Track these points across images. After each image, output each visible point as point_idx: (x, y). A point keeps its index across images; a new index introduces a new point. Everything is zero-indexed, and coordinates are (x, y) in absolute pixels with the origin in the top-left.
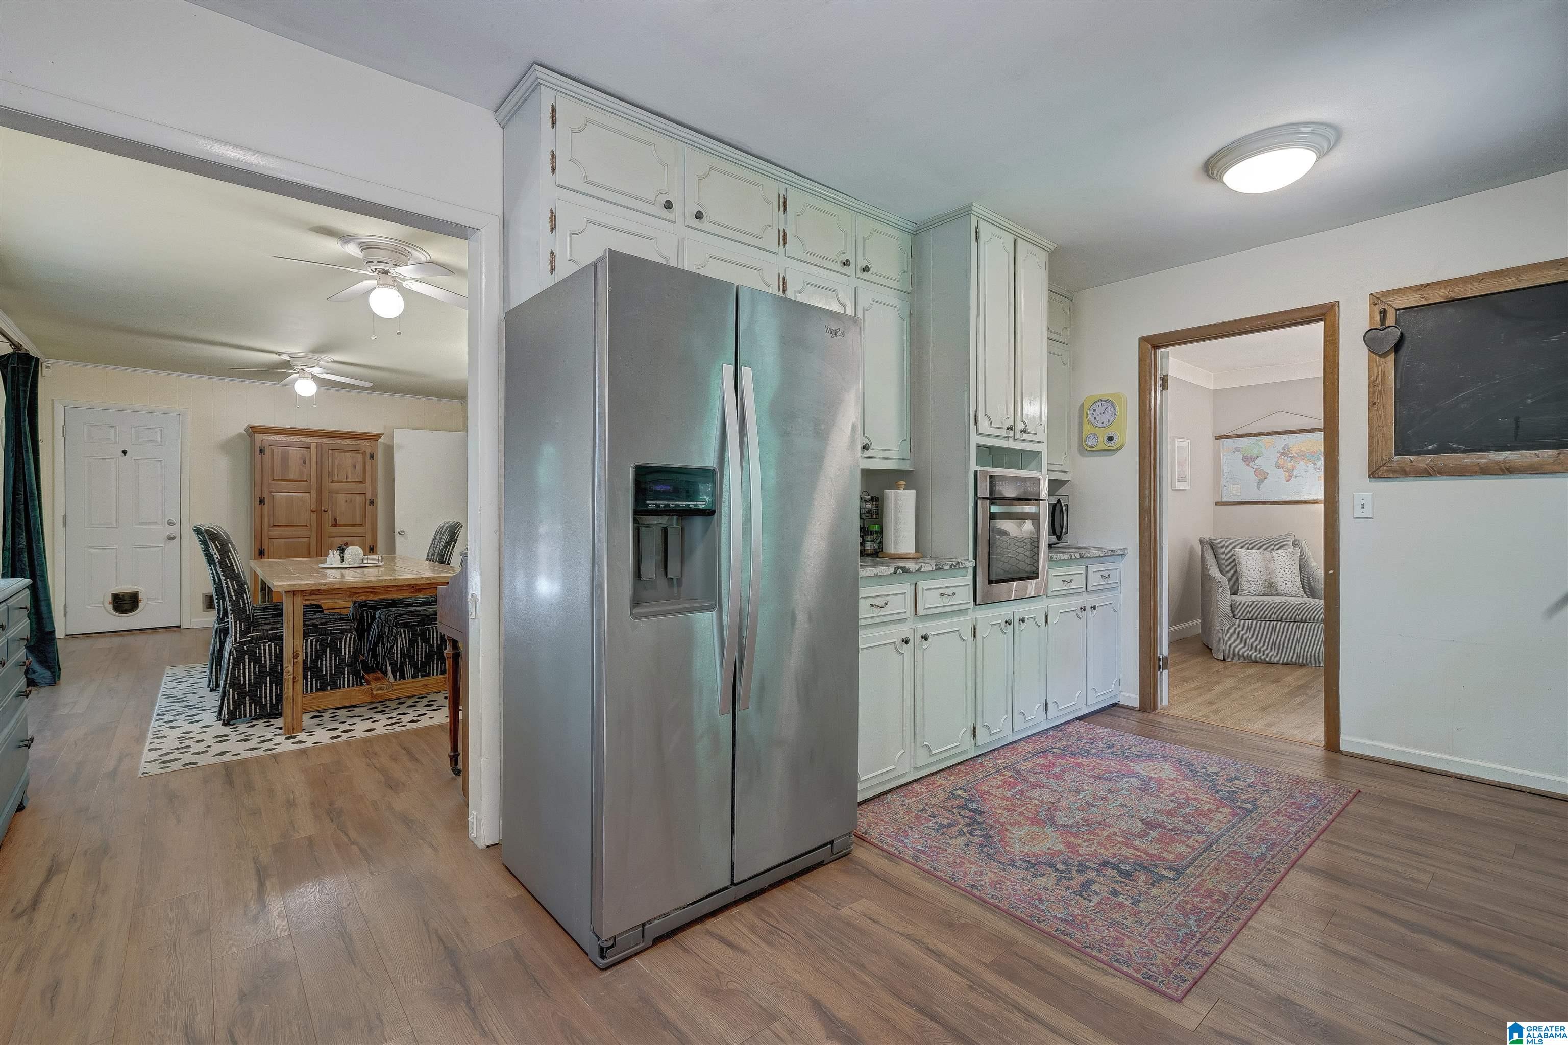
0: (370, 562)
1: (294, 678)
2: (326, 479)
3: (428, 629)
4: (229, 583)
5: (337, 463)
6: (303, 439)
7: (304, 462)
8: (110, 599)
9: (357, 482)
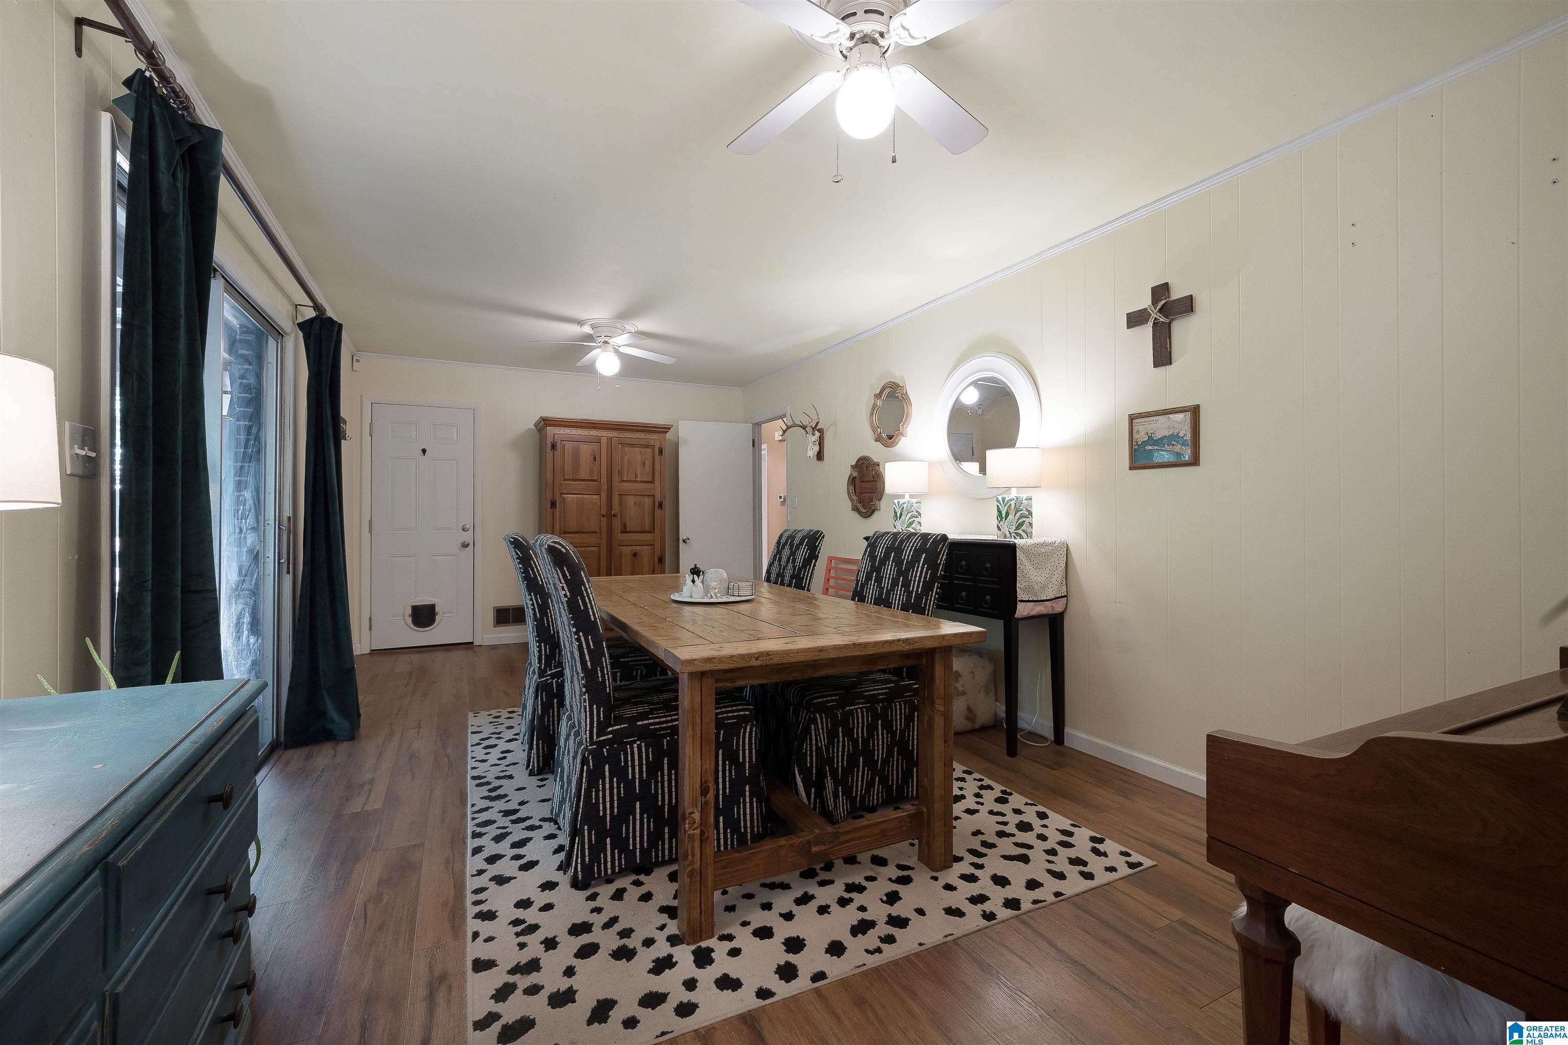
0: (741, 593)
1: (702, 833)
2: (616, 479)
3: (851, 711)
4: (582, 638)
5: (626, 460)
6: (594, 433)
7: (595, 459)
8: (410, 611)
9: (647, 482)
